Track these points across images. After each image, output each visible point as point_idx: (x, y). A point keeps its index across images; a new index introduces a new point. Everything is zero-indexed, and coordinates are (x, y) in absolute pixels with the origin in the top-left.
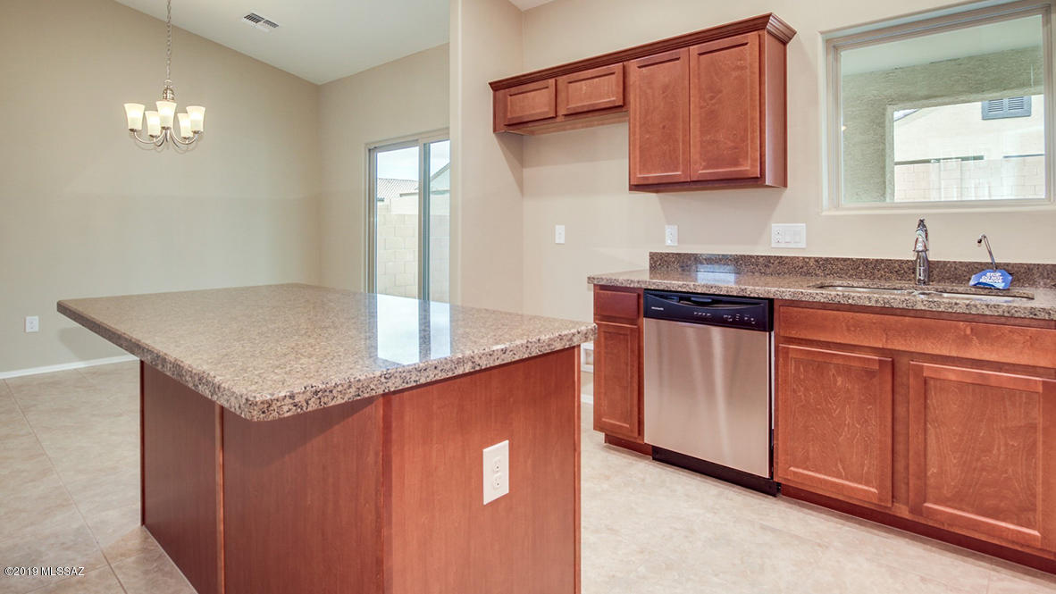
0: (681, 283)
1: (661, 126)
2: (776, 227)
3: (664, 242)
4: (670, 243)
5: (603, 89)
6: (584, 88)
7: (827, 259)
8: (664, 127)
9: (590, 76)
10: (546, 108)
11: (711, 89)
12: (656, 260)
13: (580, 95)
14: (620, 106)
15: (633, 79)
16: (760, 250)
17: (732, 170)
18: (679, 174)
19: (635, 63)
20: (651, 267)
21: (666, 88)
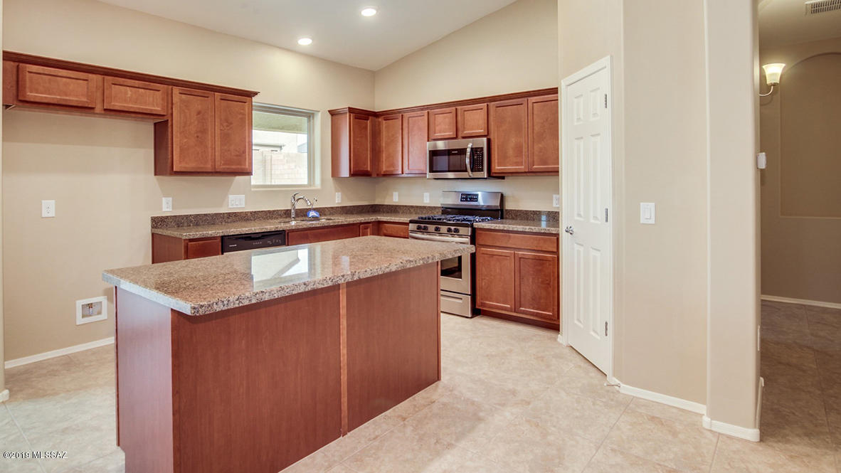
0: (247, 229)
1: (196, 135)
2: (231, 197)
3: (162, 209)
4: (167, 208)
5: (153, 101)
6: (129, 93)
7: (255, 212)
8: (197, 137)
9: (137, 86)
10: (83, 100)
11: (227, 121)
12: (157, 222)
13: (125, 96)
14: (163, 116)
15: (176, 99)
16: (223, 210)
17: (238, 167)
18: (209, 167)
19: (176, 90)
20: (153, 227)
21: (198, 113)
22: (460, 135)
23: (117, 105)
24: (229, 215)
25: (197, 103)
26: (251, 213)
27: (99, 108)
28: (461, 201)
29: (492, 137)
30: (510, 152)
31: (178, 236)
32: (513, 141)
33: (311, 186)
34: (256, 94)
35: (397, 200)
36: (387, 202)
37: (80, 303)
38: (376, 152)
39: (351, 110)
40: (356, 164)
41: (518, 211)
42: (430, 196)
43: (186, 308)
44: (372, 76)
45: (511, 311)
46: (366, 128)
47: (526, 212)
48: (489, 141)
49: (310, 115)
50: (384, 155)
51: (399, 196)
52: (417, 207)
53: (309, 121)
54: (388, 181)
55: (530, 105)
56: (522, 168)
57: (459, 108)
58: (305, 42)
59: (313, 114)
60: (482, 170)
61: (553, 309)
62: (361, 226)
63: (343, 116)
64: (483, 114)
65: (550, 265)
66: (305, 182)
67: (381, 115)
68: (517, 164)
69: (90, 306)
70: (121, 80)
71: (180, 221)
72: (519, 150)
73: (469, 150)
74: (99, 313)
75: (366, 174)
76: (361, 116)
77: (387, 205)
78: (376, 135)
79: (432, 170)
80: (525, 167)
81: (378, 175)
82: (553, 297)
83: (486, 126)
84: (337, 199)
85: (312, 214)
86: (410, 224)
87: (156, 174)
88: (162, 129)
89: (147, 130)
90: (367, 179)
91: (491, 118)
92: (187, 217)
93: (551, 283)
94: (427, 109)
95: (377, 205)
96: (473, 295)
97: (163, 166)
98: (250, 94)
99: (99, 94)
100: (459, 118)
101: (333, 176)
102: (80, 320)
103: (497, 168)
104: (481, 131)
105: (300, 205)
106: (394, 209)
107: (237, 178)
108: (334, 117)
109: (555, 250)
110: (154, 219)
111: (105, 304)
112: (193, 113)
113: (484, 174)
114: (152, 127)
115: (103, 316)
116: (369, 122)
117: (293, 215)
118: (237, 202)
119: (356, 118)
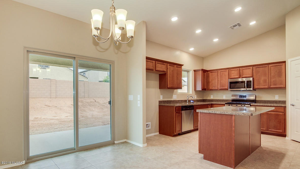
2: (174, 95)
4: (161, 99)
6: (160, 66)
9: (161, 64)
10: (152, 67)
11: (177, 73)
12: (160, 102)
14: (165, 72)
15: (168, 67)
16: (172, 100)
17: (179, 86)
18: (174, 87)
19: (168, 64)
20: (159, 103)
21: (172, 71)
22: (241, 77)
23: (158, 69)
24: (174, 101)
25: (172, 68)
26: (178, 100)
27: (154, 70)
28: (239, 97)
29: (254, 77)
30: (262, 82)
31: (173, 105)
32: (263, 78)
33: (188, 93)
34: (183, 65)
35: (212, 98)
38: (208, 82)
39: (202, 70)
41: (261, 100)
42: (226, 96)
44: (203, 59)
45: (265, 131)
46: (205, 75)
47: (265, 101)
48: (253, 78)
52: (221, 100)
53: (188, 73)
54: (208, 92)
55: (270, 67)
56: (266, 87)
57: (241, 68)
58: (192, 49)
59: (189, 71)
60: (251, 88)
61: (282, 130)
62: (208, 105)
63: (199, 72)
64: (251, 70)
65: (281, 116)
67: (210, 71)
68: (264, 85)
69: (147, 125)
70: (159, 62)
71: (164, 102)
72: (265, 81)
73: (246, 82)
75: (205, 89)
77: (209, 100)
79: (230, 88)
80: (268, 86)
82: (283, 126)
83: (252, 74)
84: (195, 98)
85: (192, 101)
86: (225, 105)
87: (160, 88)
88: (163, 75)
91: (254, 72)
92: (166, 101)
93: (282, 122)
94: (228, 69)
95: (204, 99)
99: (155, 66)
100: (241, 72)
101: (195, 90)
103: (256, 87)
104: (250, 76)
108: (195, 72)
109: (283, 111)
110: (159, 101)
111: (150, 125)
112: (171, 71)
113: (252, 89)
114: (158, 76)
115: (150, 128)
116: (206, 73)
117: (187, 101)
118: (175, 97)
119: (203, 72)
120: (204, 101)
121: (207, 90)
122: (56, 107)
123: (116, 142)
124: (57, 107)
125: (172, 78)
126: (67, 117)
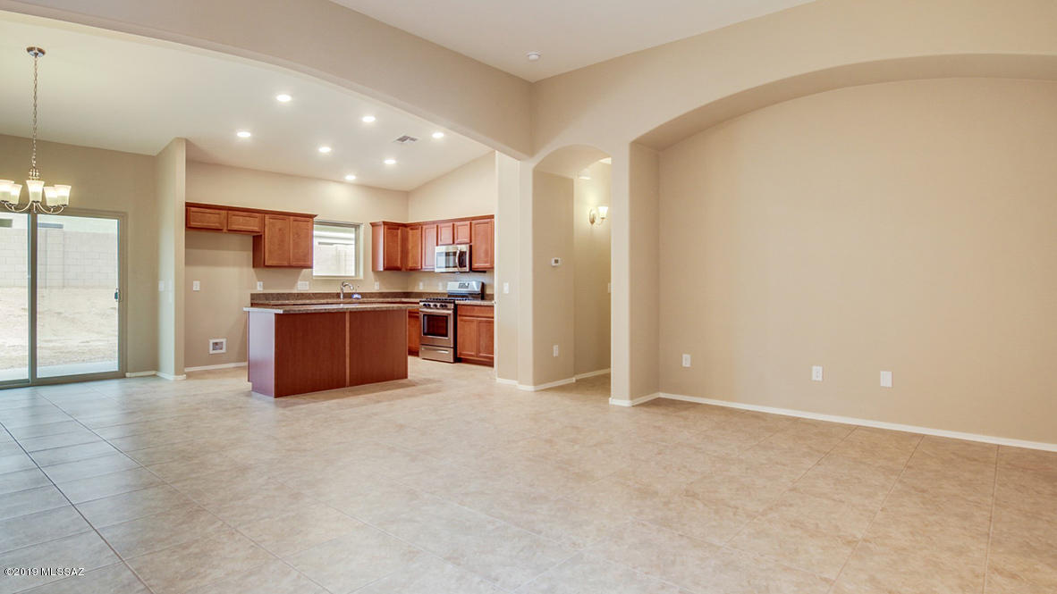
1: (278, 243)
2: (299, 282)
3: (257, 289)
4: (260, 289)
5: (253, 225)
6: (241, 220)
7: (316, 293)
9: (245, 216)
10: (217, 225)
11: (297, 234)
12: (255, 296)
13: (239, 222)
14: (259, 232)
15: (267, 222)
16: (295, 291)
17: (303, 262)
18: (286, 264)
19: (267, 217)
20: (251, 298)
21: (280, 230)
22: (456, 242)
23: (235, 227)
24: (298, 294)
25: (279, 224)
26: (313, 294)
27: (225, 230)
29: (472, 244)
30: (483, 255)
32: (483, 247)
33: (356, 276)
34: (316, 215)
36: (416, 291)
37: (212, 341)
38: (405, 253)
39: (385, 223)
40: (388, 260)
43: (281, 312)
44: (405, 195)
45: (474, 356)
46: (397, 235)
48: (471, 247)
49: (356, 227)
50: (410, 255)
51: (424, 285)
52: (434, 293)
53: (356, 231)
54: (415, 274)
56: (488, 265)
57: (456, 223)
58: (351, 178)
59: (359, 225)
60: (466, 266)
63: (380, 227)
64: (468, 228)
66: (353, 274)
68: (485, 262)
69: (216, 344)
70: (237, 213)
71: (267, 295)
73: (458, 253)
74: (221, 349)
75: (397, 269)
76: (392, 227)
77: (416, 293)
78: (405, 240)
79: (437, 266)
80: (490, 264)
81: (407, 270)
83: (469, 236)
84: (375, 287)
85: (356, 296)
86: (420, 303)
87: (254, 267)
88: (257, 240)
89: (250, 241)
90: (399, 272)
91: (473, 231)
92: (272, 294)
94: (436, 223)
95: (409, 292)
96: (455, 348)
97: (258, 262)
98: (312, 217)
99: (225, 221)
100: (455, 230)
101: (373, 270)
102: (212, 352)
103: (475, 265)
104: (466, 240)
105: (346, 290)
106: (419, 295)
107: (304, 270)
108: (373, 227)
110: (252, 295)
111: (224, 344)
112: (277, 230)
113: (467, 269)
114: (251, 239)
115: (224, 351)
116: (399, 231)
117: (342, 296)
118: (302, 286)
119: (389, 229)
120: (407, 295)
121: (403, 269)
122: (60, 313)
123: (128, 375)
124: (63, 315)
125: (279, 245)
126: (88, 342)
